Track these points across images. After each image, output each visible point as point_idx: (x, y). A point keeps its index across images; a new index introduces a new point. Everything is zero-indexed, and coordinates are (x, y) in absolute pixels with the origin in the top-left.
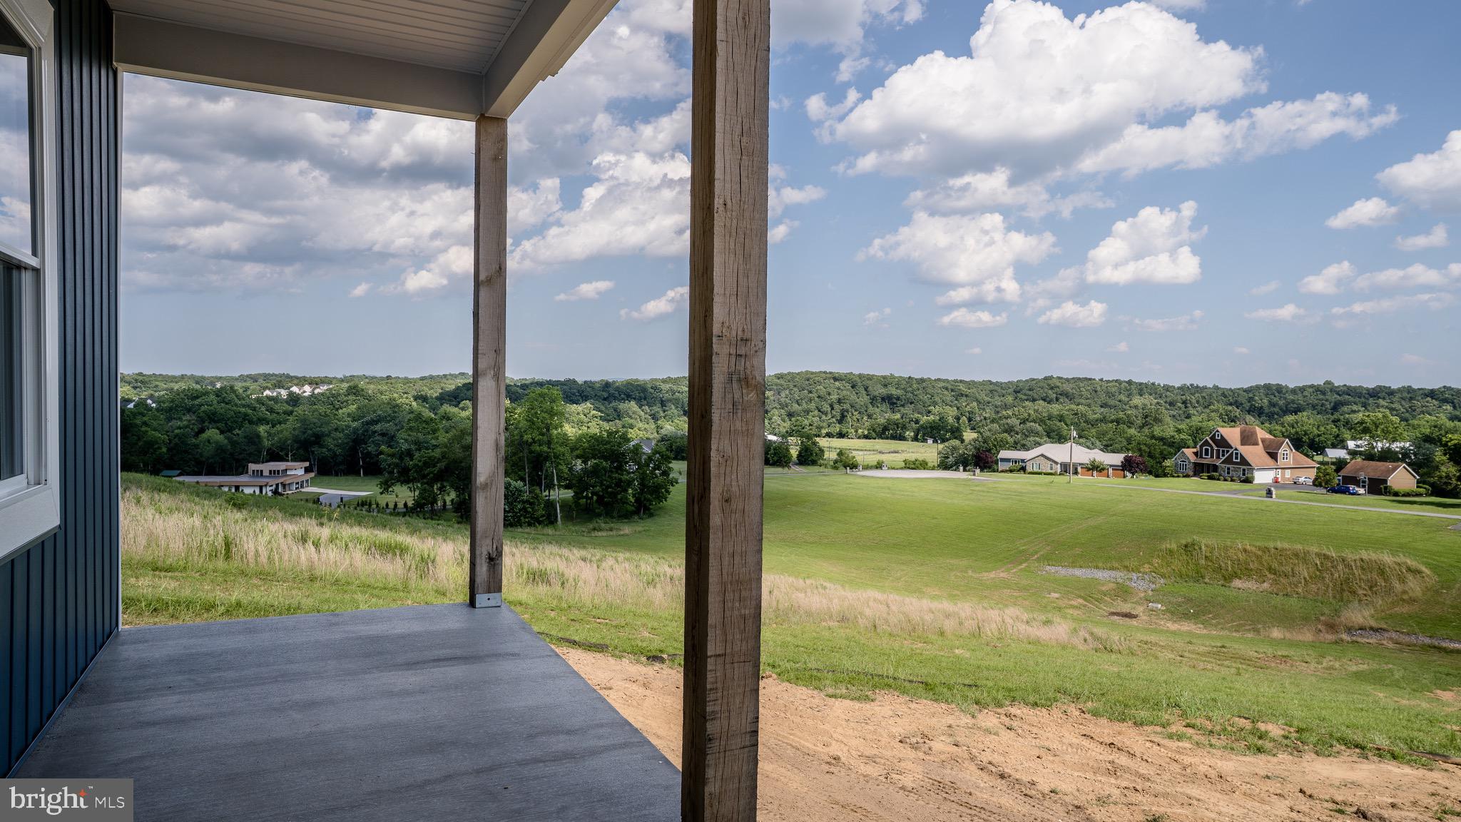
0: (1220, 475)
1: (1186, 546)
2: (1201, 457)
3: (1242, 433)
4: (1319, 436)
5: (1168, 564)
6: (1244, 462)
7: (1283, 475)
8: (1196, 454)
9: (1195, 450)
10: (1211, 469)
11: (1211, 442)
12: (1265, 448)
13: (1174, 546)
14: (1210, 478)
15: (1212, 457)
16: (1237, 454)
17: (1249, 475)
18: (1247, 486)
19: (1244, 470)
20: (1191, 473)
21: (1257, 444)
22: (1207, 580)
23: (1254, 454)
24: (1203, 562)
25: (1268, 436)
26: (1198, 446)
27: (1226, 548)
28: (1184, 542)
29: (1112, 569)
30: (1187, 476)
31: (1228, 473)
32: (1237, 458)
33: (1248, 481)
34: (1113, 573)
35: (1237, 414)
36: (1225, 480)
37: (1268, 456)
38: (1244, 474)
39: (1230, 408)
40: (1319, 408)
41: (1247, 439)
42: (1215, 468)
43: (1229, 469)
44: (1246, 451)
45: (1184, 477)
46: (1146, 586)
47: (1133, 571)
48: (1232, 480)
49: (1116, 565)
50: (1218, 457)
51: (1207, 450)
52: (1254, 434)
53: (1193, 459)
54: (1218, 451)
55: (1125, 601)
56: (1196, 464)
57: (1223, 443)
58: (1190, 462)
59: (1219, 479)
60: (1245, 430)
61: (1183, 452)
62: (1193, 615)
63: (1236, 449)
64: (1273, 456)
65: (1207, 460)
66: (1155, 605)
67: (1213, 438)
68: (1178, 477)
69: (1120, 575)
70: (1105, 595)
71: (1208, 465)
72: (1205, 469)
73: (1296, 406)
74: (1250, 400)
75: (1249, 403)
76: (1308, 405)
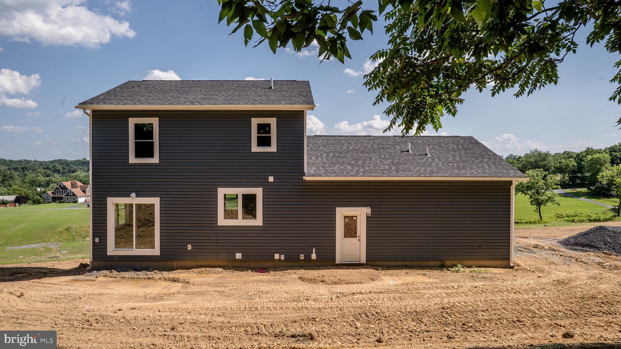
0: (64, 201)
1: (67, 229)
2: (55, 194)
3: (71, 183)
4: (86, 181)
5: (61, 237)
6: (74, 195)
7: (88, 198)
8: (53, 193)
9: (52, 192)
10: (60, 199)
11: (59, 188)
12: (81, 189)
13: (62, 230)
14: (60, 202)
15: (60, 194)
16: (71, 192)
17: (76, 200)
18: (76, 204)
19: (74, 198)
20: (51, 201)
21: (78, 188)
22: (77, 240)
23: (77, 191)
24: (74, 234)
25: (82, 184)
26: (54, 190)
27: (82, 227)
28: (66, 228)
29: (39, 243)
30: (50, 202)
31: (68, 200)
32: (71, 194)
33: (76, 202)
34: (40, 244)
35: (50, 173)
36: (67, 203)
37: (82, 192)
38: (74, 200)
39: (46, 171)
40: (82, 169)
41: (74, 186)
42: (61, 198)
43: (68, 198)
44: (74, 190)
45: (48, 203)
46: (55, 246)
47: (47, 242)
48: (69, 202)
49: (39, 241)
50: (62, 194)
51: (57, 192)
52: (76, 184)
53: (52, 195)
54: (62, 191)
55: (50, 253)
56: (53, 197)
57: (64, 188)
58: (50, 197)
59: (64, 203)
60: (72, 183)
61: (47, 193)
62: (79, 252)
63: (71, 190)
64: (84, 192)
65: (58, 195)
66: (63, 252)
67: (60, 186)
68: (45, 203)
69: (44, 244)
70: (42, 253)
71: (58, 197)
72: (57, 199)
73: (73, 169)
74: (54, 167)
75: (53, 167)
76: (78, 168)
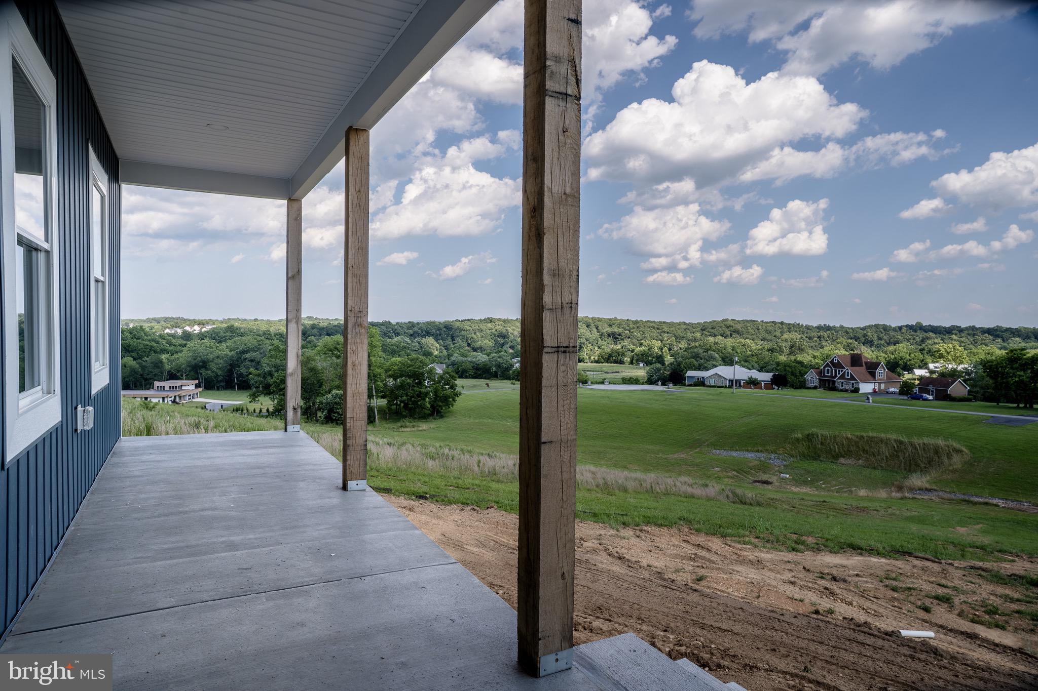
0: (837, 387)
1: (808, 435)
2: (824, 375)
3: (852, 358)
4: (910, 360)
5: (796, 448)
6: (853, 378)
7: (879, 386)
8: (820, 373)
9: (820, 370)
10: (831, 383)
11: (830, 364)
12: (867, 368)
13: (800, 436)
14: (830, 389)
15: (831, 375)
16: (848, 373)
17: (856, 387)
18: (854, 394)
19: (853, 384)
20: (818, 386)
21: (862, 366)
22: (821, 458)
23: (860, 372)
24: (819, 446)
26: (822, 368)
27: (835, 436)
28: (807, 433)
29: (758, 451)
30: (813, 388)
31: (842, 386)
32: (848, 376)
33: (855, 391)
34: (758, 454)
36: (840, 391)
37: (869, 375)
38: (853, 387)
39: (851, 341)
40: (911, 341)
41: (856, 362)
43: (842, 383)
44: (854, 370)
46: (780, 462)
47: (772, 452)
48: (845, 391)
49: (760, 448)
50: (836, 375)
51: (828, 371)
52: (860, 359)
53: (819, 376)
54: (836, 370)
55: (765, 472)
56: (819, 380)
57: (839, 365)
58: (816, 379)
60: (854, 356)
61: (811, 372)
62: (810, 481)
63: (848, 370)
64: (872, 374)
65: (828, 377)
66: (785, 475)
67: (832, 362)
68: (809, 388)
69: (763, 455)
70: (751, 469)
71: (829, 380)
72: (827, 383)
73: (895, 339)
74: (865, 335)
75: (864, 337)
76: (904, 339)
